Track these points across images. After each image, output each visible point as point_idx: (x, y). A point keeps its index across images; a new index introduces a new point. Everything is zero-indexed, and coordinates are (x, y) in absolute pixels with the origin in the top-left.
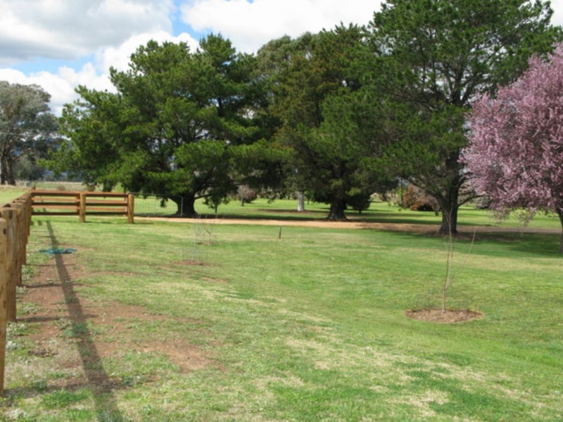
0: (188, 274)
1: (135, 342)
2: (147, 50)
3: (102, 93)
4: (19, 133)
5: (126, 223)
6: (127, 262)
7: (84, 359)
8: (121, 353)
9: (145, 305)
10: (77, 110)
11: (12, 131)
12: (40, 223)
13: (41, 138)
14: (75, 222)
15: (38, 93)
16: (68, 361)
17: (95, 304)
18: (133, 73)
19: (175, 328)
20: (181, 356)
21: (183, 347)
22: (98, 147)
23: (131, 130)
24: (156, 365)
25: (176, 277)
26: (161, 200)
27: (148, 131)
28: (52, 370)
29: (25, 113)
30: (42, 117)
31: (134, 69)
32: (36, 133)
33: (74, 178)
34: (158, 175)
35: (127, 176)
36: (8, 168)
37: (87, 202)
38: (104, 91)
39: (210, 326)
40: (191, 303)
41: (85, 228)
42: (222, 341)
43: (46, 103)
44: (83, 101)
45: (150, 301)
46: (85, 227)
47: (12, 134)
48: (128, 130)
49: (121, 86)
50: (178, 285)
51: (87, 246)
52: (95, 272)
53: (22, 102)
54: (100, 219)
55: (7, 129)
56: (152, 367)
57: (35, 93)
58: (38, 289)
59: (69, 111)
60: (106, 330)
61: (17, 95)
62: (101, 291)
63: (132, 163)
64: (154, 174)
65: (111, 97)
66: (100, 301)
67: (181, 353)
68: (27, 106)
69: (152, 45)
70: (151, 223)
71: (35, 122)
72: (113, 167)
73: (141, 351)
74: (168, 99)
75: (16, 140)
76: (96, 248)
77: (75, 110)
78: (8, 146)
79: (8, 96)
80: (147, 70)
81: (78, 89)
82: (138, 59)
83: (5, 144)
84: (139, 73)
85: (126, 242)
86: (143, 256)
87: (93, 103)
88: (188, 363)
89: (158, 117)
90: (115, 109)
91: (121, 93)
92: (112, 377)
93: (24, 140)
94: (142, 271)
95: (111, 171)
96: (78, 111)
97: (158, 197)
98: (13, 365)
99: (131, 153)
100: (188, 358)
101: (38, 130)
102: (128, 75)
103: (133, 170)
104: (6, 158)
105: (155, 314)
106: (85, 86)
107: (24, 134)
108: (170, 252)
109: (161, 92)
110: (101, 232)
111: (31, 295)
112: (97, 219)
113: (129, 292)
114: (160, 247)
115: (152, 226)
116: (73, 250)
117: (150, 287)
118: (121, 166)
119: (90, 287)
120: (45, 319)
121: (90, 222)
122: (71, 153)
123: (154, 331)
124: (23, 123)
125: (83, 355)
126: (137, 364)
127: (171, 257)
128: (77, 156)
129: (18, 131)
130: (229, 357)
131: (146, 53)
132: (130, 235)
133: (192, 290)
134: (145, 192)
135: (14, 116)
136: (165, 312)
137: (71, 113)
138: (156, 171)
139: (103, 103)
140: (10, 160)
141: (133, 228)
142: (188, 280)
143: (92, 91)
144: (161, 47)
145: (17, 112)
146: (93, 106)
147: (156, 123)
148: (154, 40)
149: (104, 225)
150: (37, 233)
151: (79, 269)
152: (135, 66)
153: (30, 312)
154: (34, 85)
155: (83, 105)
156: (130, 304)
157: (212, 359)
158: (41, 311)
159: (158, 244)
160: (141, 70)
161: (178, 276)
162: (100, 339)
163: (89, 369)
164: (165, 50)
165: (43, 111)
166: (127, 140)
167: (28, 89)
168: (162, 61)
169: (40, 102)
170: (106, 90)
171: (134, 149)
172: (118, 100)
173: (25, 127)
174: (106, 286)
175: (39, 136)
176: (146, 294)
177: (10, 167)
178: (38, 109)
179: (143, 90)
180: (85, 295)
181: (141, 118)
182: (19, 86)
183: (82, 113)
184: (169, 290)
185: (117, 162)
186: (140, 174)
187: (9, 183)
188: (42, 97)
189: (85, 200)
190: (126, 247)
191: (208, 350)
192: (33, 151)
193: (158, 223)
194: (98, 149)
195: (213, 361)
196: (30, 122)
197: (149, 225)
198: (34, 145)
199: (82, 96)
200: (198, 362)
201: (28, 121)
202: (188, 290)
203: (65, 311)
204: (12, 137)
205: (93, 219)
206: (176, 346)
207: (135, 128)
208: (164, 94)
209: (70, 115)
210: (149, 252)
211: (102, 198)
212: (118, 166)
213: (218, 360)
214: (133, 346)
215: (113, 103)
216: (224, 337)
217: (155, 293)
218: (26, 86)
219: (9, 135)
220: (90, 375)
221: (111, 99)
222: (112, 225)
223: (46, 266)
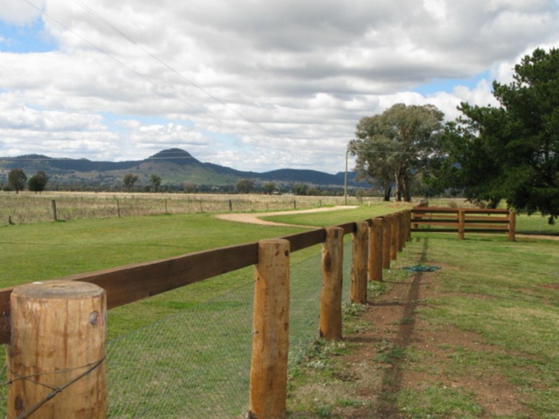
0: (550, 299)
1: (446, 374)
2: (533, 60)
3: (484, 109)
4: (414, 152)
5: (507, 241)
6: (487, 283)
7: (385, 387)
8: (424, 385)
9: (481, 333)
10: (459, 127)
11: (408, 150)
12: (418, 239)
13: (435, 156)
14: (453, 239)
15: (432, 113)
16: (368, 388)
17: (428, 328)
18: (516, 85)
19: (500, 362)
20: (490, 396)
21: (498, 386)
22: (480, 164)
23: (515, 144)
24: (456, 405)
25: (534, 302)
26: (549, 216)
27: (533, 144)
28: (345, 396)
29: (419, 133)
30: (436, 135)
31: (519, 80)
32: (430, 151)
33: (457, 195)
34: (543, 190)
35: (511, 192)
36: (404, 185)
37: (466, 219)
38: (486, 106)
39: (542, 364)
40: (537, 333)
41: (460, 246)
42: (549, 384)
43: (440, 122)
44: (465, 117)
45: (489, 328)
46: (462, 245)
47: (408, 153)
48: (511, 143)
49: (504, 100)
50: (531, 312)
51: (453, 265)
52: (446, 292)
53: (417, 123)
54: (480, 236)
55: (403, 149)
56: (449, 407)
57: (429, 112)
58: (381, 308)
59: (451, 129)
60: (423, 357)
61: (412, 115)
62: (442, 313)
63: (515, 179)
64: (539, 190)
65: (494, 111)
66: (435, 324)
67: (492, 392)
68: (421, 126)
69: (539, 54)
70: (534, 241)
71: (429, 141)
72: (495, 183)
73: (449, 385)
74: (554, 109)
75: (412, 158)
76: (462, 267)
77: (457, 127)
78: (404, 165)
79: (405, 118)
80: (533, 81)
81: (460, 107)
82: (522, 71)
83: (402, 163)
84: (524, 85)
85: (497, 261)
86: (511, 276)
87: (474, 119)
88: (494, 406)
89: (543, 129)
90: (497, 124)
91: (505, 108)
92: (403, 412)
93: (419, 159)
94: (497, 294)
95: (493, 188)
96: (459, 129)
97: (544, 213)
98: (311, 386)
99: (513, 168)
100: (498, 400)
101: (432, 149)
102: (511, 87)
103: (516, 186)
104: (403, 176)
105: (487, 343)
106: (467, 103)
107: (419, 153)
108: (542, 274)
109: (547, 103)
110: (476, 250)
111: (372, 313)
112: (477, 236)
113: (471, 316)
114: (534, 267)
115: (535, 244)
116: (437, 268)
117: (498, 311)
118: (504, 182)
119: (434, 308)
120: (369, 340)
121: (469, 239)
122: (454, 170)
123: (474, 364)
124: (418, 142)
125: (385, 382)
126: (436, 401)
127: (541, 279)
128: (459, 173)
129: (413, 151)
130: (547, 405)
131: (532, 63)
132: (506, 254)
133: (545, 319)
134: (529, 208)
135: (410, 136)
136: (499, 342)
137: (454, 131)
138: (542, 186)
139: (484, 118)
140: (406, 179)
141: (512, 246)
142: (547, 306)
143: (474, 107)
144: (548, 55)
145: (412, 133)
146: (475, 122)
147: (541, 134)
148: (540, 48)
149: (483, 242)
150: (411, 250)
151: (431, 289)
152: (520, 78)
153: (360, 331)
154: (429, 105)
155: (465, 122)
156: (465, 330)
157: (525, 404)
158: (371, 330)
159: (532, 264)
160: (527, 82)
161: (538, 301)
162: (411, 368)
163: (383, 399)
164: (551, 58)
165: (437, 129)
166: (510, 155)
167: (422, 109)
168: (548, 70)
169: (435, 121)
170: (489, 105)
171: (518, 163)
172: (501, 115)
173: (420, 146)
174: (449, 309)
175: (433, 154)
176: (489, 320)
177: (406, 184)
178: (432, 128)
179: (527, 102)
180: (424, 317)
181: (525, 131)
182: (414, 107)
183: (464, 130)
184: (517, 317)
185: (499, 178)
186: (524, 189)
187: (405, 200)
188: (436, 117)
189: (464, 217)
190: (495, 266)
191: (525, 393)
192: (428, 169)
193: (542, 241)
194: (480, 166)
195: (526, 407)
196: (425, 141)
197: (532, 244)
198: (428, 163)
199: (464, 113)
200: (507, 406)
201: (422, 141)
202: (540, 319)
203: (394, 332)
204: (408, 157)
205: (473, 236)
206: (490, 384)
207: (518, 142)
208: (551, 104)
209: (452, 133)
210: (518, 273)
211: (486, 215)
212: (501, 181)
213: (532, 406)
214: (442, 378)
215: (496, 117)
216: (554, 378)
217: (500, 319)
218: (421, 107)
219: (405, 155)
220: (380, 407)
221: (493, 113)
222: (491, 243)
223: (402, 283)
